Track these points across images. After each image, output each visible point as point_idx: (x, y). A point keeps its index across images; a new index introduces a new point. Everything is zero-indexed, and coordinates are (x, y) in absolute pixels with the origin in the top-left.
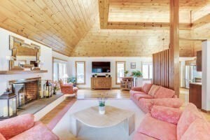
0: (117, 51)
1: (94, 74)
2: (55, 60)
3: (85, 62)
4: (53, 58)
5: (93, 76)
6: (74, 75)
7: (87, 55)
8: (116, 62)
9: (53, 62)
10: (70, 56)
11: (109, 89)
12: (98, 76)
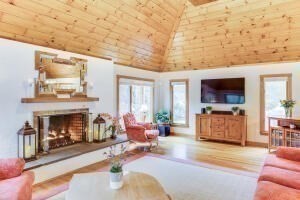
0: (261, 48)
1: (205, 105)
2: (121, 80)
3: (187, 82)
4: (118, 77)
5: (204, 111)
6: (167, 108)
7: (190, 66)
8: (262, 78)
9: (118, 84)
10: (160, 70)
11: (239, 144)
12: (214, 112)
